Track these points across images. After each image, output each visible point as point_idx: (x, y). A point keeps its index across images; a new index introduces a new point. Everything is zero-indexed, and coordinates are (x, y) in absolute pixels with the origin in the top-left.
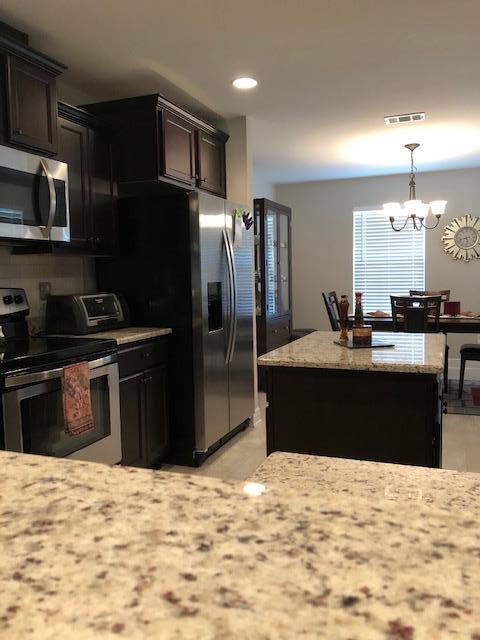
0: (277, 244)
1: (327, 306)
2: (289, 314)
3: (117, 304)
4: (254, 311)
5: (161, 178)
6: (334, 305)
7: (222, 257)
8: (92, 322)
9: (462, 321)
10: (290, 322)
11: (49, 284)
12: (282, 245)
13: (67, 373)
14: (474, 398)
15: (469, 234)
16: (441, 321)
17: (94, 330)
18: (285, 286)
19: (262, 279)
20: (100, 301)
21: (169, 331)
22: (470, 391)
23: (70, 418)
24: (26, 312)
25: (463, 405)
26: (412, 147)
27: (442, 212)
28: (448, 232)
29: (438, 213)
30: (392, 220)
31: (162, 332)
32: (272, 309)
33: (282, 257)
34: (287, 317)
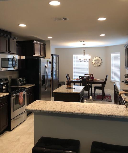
0: (56, 63)
1: (67, 77)
2: (59, 79)
3: (24, 80)
4: (51, 78)
5: (34, 56)
6: (68, 77)
7: (45, 70)
8: (20, 84)
9: (94, 81)
10: (59, 80)
11: (11, 76)
12: (57, 63)
13: (20, 94)
14: (97, 97)
15: (98, 61)
16: (90, 81)
17: (21, 85)
18: (58, 72)
19: (52, 71)
20: (21, 79)
21: (35, 85)
22: (97, 96)
23: (20, 102)
24: (8, 82)
25: (94, 99)
26: (84, 44)
27: (90, 58)
28: (93, 60)
29: (89, 58)
30: (80, 59)
31: (33, 85)
32: (55, 78)
33: (57, 66)
34: (58, 79)
